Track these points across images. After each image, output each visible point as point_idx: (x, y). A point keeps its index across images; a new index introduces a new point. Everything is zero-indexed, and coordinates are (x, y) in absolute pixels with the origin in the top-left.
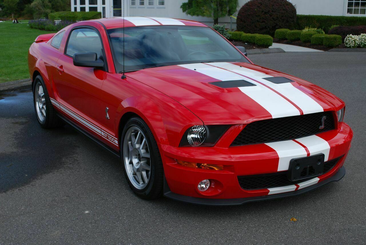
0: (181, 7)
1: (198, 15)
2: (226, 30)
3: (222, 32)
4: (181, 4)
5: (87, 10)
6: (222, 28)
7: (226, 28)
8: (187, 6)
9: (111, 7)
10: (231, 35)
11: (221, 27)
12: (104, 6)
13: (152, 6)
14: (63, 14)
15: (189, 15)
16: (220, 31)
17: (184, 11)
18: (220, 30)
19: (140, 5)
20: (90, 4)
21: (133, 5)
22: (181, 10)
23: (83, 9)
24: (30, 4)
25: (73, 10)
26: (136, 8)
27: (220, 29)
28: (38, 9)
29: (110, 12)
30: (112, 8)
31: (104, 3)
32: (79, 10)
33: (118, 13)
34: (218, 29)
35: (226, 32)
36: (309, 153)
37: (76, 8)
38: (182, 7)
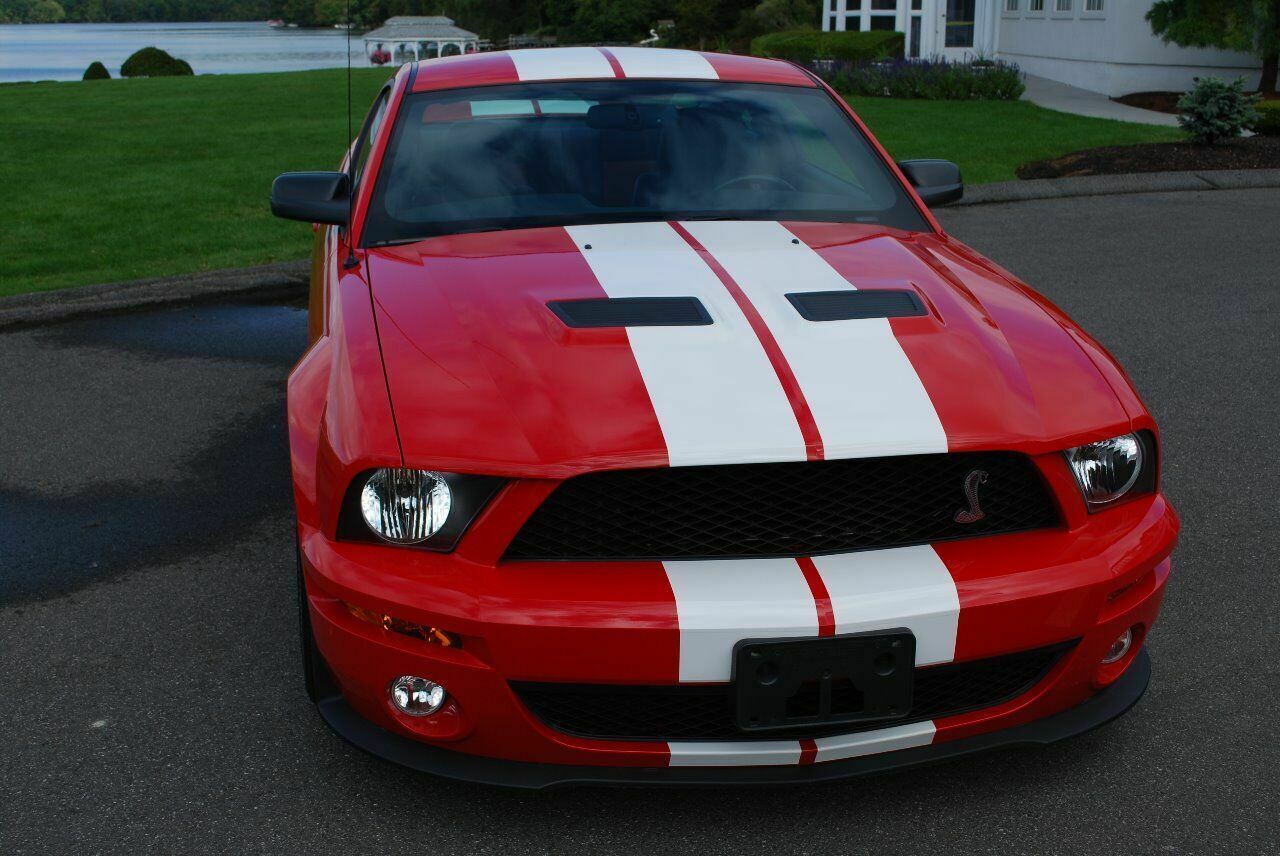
0: (1149, 16)
1: (1202, 45)
2: (1246, 98)
3: (1227, 102)
4: (1150, 8)
5: (865, 26)
6: (1230, 89)
7: (1244, 90)
8: (1170, 14)
9: (940, 17)
10: (1262, 115)
11: (1227, 85)
12: (916, 13)
13: (1098, 11)
14: (789, 40)
15: (1173, 45)
16: (1221, 101)
17: (1157, 30)
18: (1223, 98)
19: (1032, 9)
20: (874, 6)
21: (1012, 9)
22: (1148, 27)
23: (853, 23)
24: (754, 7)
25: (826, 27)
26: (1018, 19)
27: (1222, 95)
28: (775, 23)
29: (937, 32)
30: (944, 20)
31: (917, 2)
32: (841, 26)
33: (960, 35)
34: (1215, 93)
35: (1246, 102)
36: (828, 624)
37: (833, 20)
38: (1152, 17)
